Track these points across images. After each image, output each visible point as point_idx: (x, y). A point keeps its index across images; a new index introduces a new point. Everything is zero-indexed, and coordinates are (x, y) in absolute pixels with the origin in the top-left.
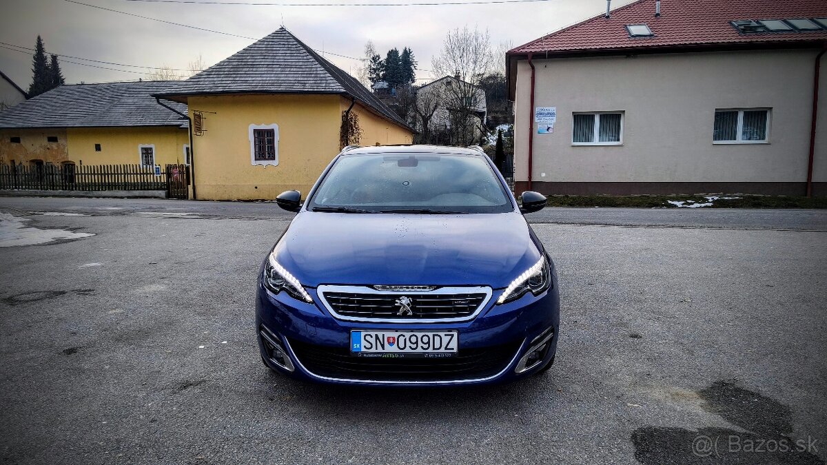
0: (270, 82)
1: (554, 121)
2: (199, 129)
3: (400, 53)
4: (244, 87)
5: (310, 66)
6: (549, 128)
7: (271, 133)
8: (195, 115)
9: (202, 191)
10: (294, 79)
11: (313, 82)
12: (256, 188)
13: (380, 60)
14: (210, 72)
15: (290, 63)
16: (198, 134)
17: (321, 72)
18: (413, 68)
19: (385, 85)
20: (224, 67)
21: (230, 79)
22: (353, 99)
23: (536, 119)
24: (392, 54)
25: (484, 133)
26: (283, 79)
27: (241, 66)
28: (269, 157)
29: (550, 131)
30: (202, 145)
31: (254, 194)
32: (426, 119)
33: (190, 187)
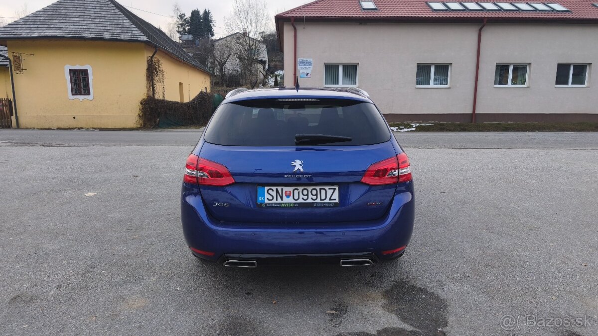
0: (82, 30)
1: (311, 69)
2: (19, 68)
3: (202, 13)
4: (58, 33)
5: (118, 18)
6: (308, 74)
7: (85, 72)
8: (14, 56)
9: (23, 121)
10: (104, 28)
11: (120, 31)
12: (74, 118)
13: (185, 17)
14: (26, 20)
15: (100, 15)
16: (18, 72)
17: (127, 24)
18: (212, 25)
19: (190, 37)
20: (39, 15)
21: (46, 26)
22: (156, 47)
23: (299, 68)
24: (195, 13)
25: (266, 77)
26: (93, 27)
27: (55, 16)
28: (84, 92)
29: (309, 76)
30: (23, 82)
31: (73, 124)
32: (222, 65)
33: (13, 118)
